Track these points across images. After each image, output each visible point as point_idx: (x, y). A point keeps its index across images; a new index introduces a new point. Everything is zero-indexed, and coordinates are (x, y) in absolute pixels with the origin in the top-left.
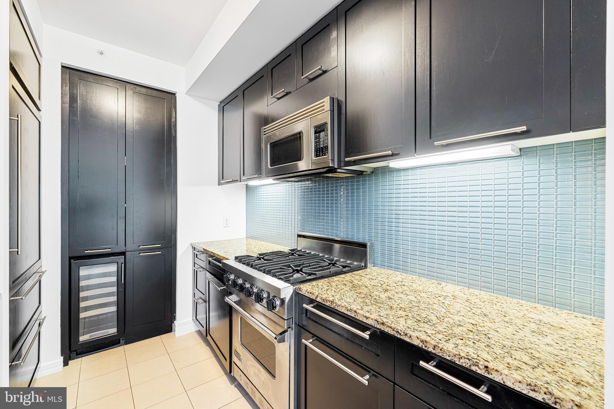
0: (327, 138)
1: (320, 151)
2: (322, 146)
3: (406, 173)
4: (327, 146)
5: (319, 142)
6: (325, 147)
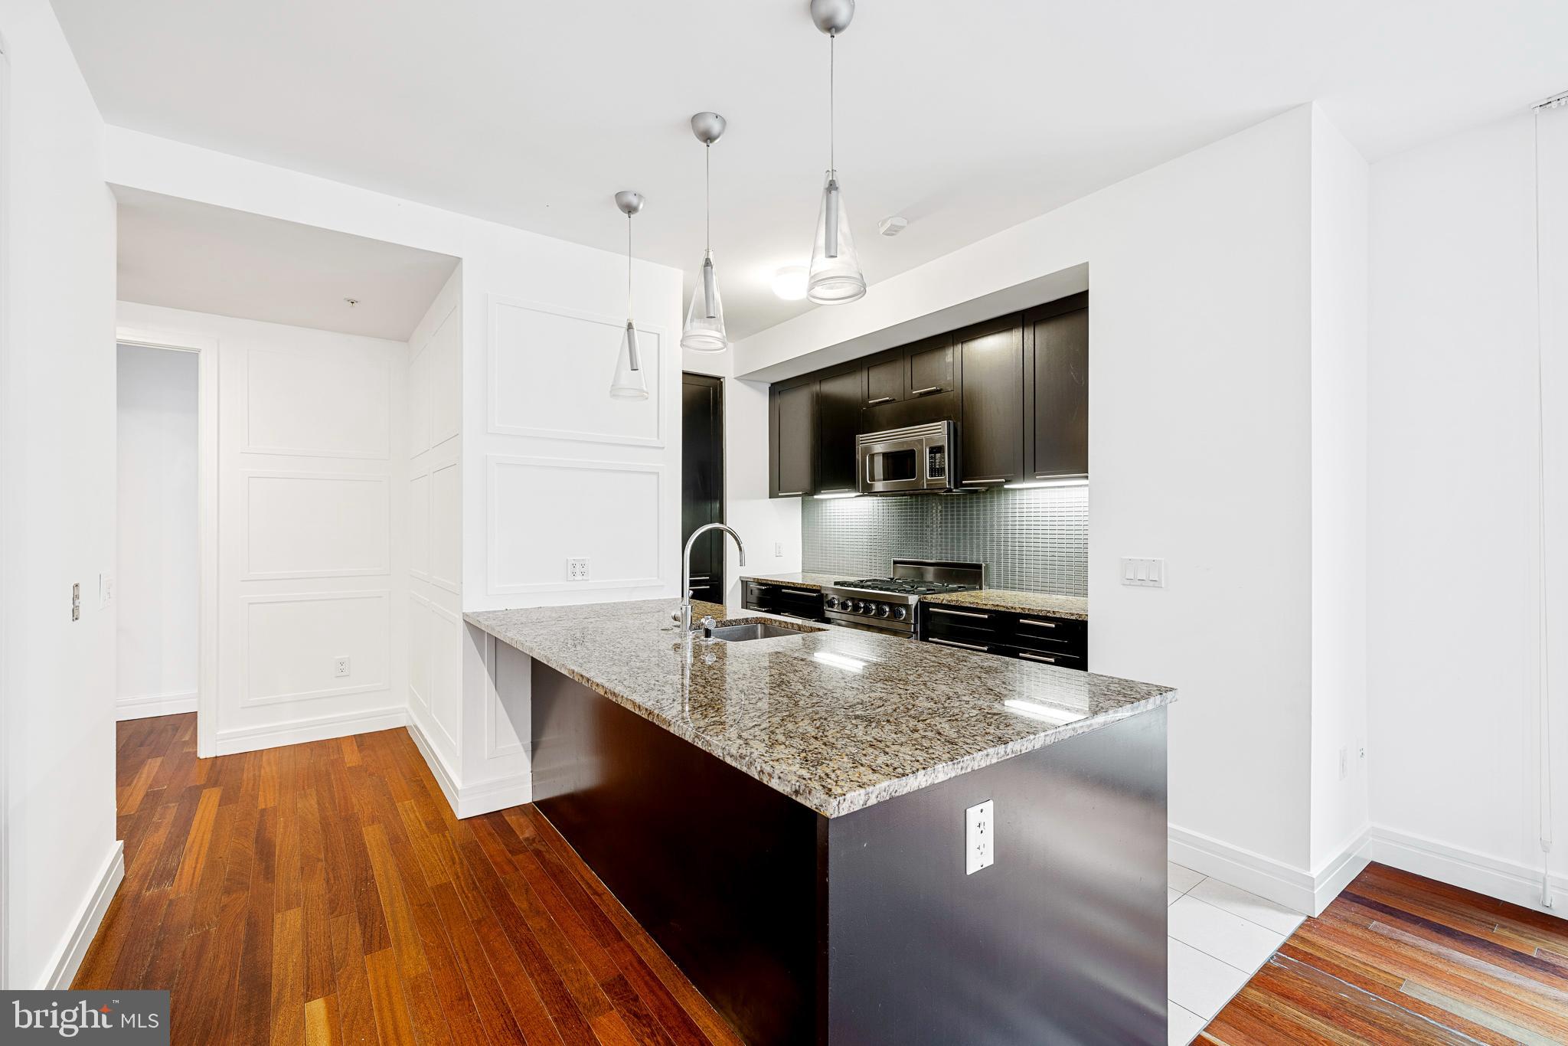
0: (946, 460)
1: (936, 471)
2: (937, 467)
3: (1021, 493)
4: (944, 468)
5: (935, 462)
6: (941, 468)
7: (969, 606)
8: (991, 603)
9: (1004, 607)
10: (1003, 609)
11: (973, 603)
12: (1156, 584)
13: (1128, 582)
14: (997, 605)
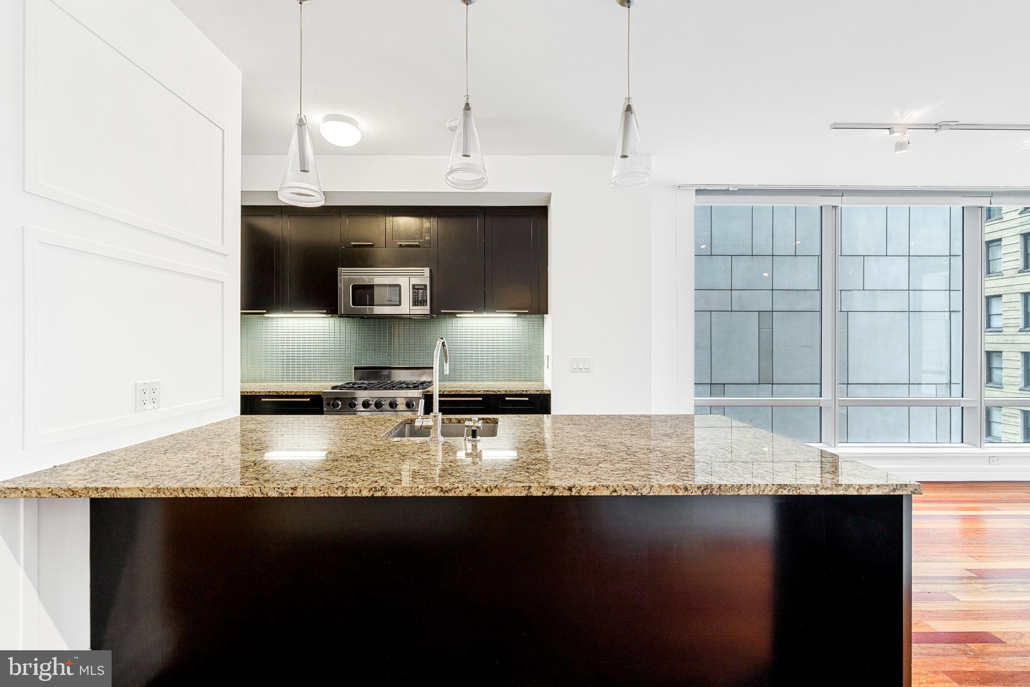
0: (428, 295)
1: (418, 302)
2: (420, 299)
4: (426, 300)
5: (418, 296)
6: (424, 300)
7: (466, 393)
8: (483, 390)
9: (492, 391)
10: (492, 393)
11: (470, 391)
12: (588, 370)
13: (574, 370)
14: (488, 391)
